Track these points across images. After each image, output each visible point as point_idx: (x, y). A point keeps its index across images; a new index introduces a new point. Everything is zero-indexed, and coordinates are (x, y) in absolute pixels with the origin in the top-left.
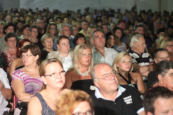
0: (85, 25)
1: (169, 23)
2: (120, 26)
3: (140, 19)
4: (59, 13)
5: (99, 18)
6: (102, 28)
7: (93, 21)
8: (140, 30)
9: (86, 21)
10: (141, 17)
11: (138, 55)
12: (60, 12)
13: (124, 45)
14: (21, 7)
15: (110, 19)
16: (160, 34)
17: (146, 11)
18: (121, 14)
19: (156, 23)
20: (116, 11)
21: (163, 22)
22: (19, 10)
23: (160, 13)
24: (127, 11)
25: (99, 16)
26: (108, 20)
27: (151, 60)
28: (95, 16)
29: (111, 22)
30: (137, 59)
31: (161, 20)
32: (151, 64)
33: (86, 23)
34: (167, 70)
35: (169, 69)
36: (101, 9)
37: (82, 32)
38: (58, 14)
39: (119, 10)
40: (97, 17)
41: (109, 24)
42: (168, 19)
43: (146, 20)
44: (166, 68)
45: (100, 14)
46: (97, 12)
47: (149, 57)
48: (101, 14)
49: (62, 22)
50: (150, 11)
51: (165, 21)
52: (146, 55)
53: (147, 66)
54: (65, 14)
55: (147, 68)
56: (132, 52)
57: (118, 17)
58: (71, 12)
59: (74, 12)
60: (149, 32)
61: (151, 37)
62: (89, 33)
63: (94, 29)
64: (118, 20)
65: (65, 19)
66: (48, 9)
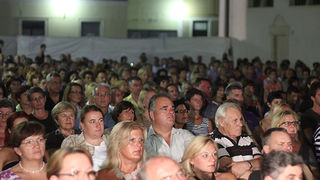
0: (135, 85)
1: (290, 82)
2: (199, 88)
3: (238, 74)
4: (89, 64)
5: (162, 73)
6: (167, 90)
7: (150, 79)
8: (237, 95)
9: (138, 79)
10: (241, 72)
11: (231, 140)
12: (92, 62)
13: (206, 123)
14: (20, 52)
15: (182, 74)
16: (273, 103)
17: (250, 61)
18: (204, 66)
19: (268, 82)
20: (195, 60)
21: (280, 79)
22: (16, 59)
23: (275, 63)
24: (214, 61)
25: (163, 70)
26: (178, 78)
27: (255, 151)
28: (155, 70)
29: (185, 80)
30: (228, 149)
31: (277, 77)
32: (256, 157)
33: (138, 82)
34: (281, 169)
35: (286, 166)
36: (167, 57)
37: (129, 98)
38: (86, 66)
39: (200, 58)
40: (159, 71)
41: (180, 85)
42: (289, 74)
43: (249, 77)
44: (280, 165)
45: (164, 66)
46: (160, 63)
47: (252, 145)
48: (167, 66)
49: (93, 79)
50: (257, 60)
51: (285, 78)
52: (245, 142)
53: (248, 161)
54: (99, 66)
55: (247, 166)
56: (220, 136)
57: (197, 72)
58: (111, 61)
59: (116, 62)
60: (254, 98)
61: (258, 107)
62: (142, 101)
63: (151, 94)
64: (197, 76)
65: (100, 75)
66: (69, 56)
